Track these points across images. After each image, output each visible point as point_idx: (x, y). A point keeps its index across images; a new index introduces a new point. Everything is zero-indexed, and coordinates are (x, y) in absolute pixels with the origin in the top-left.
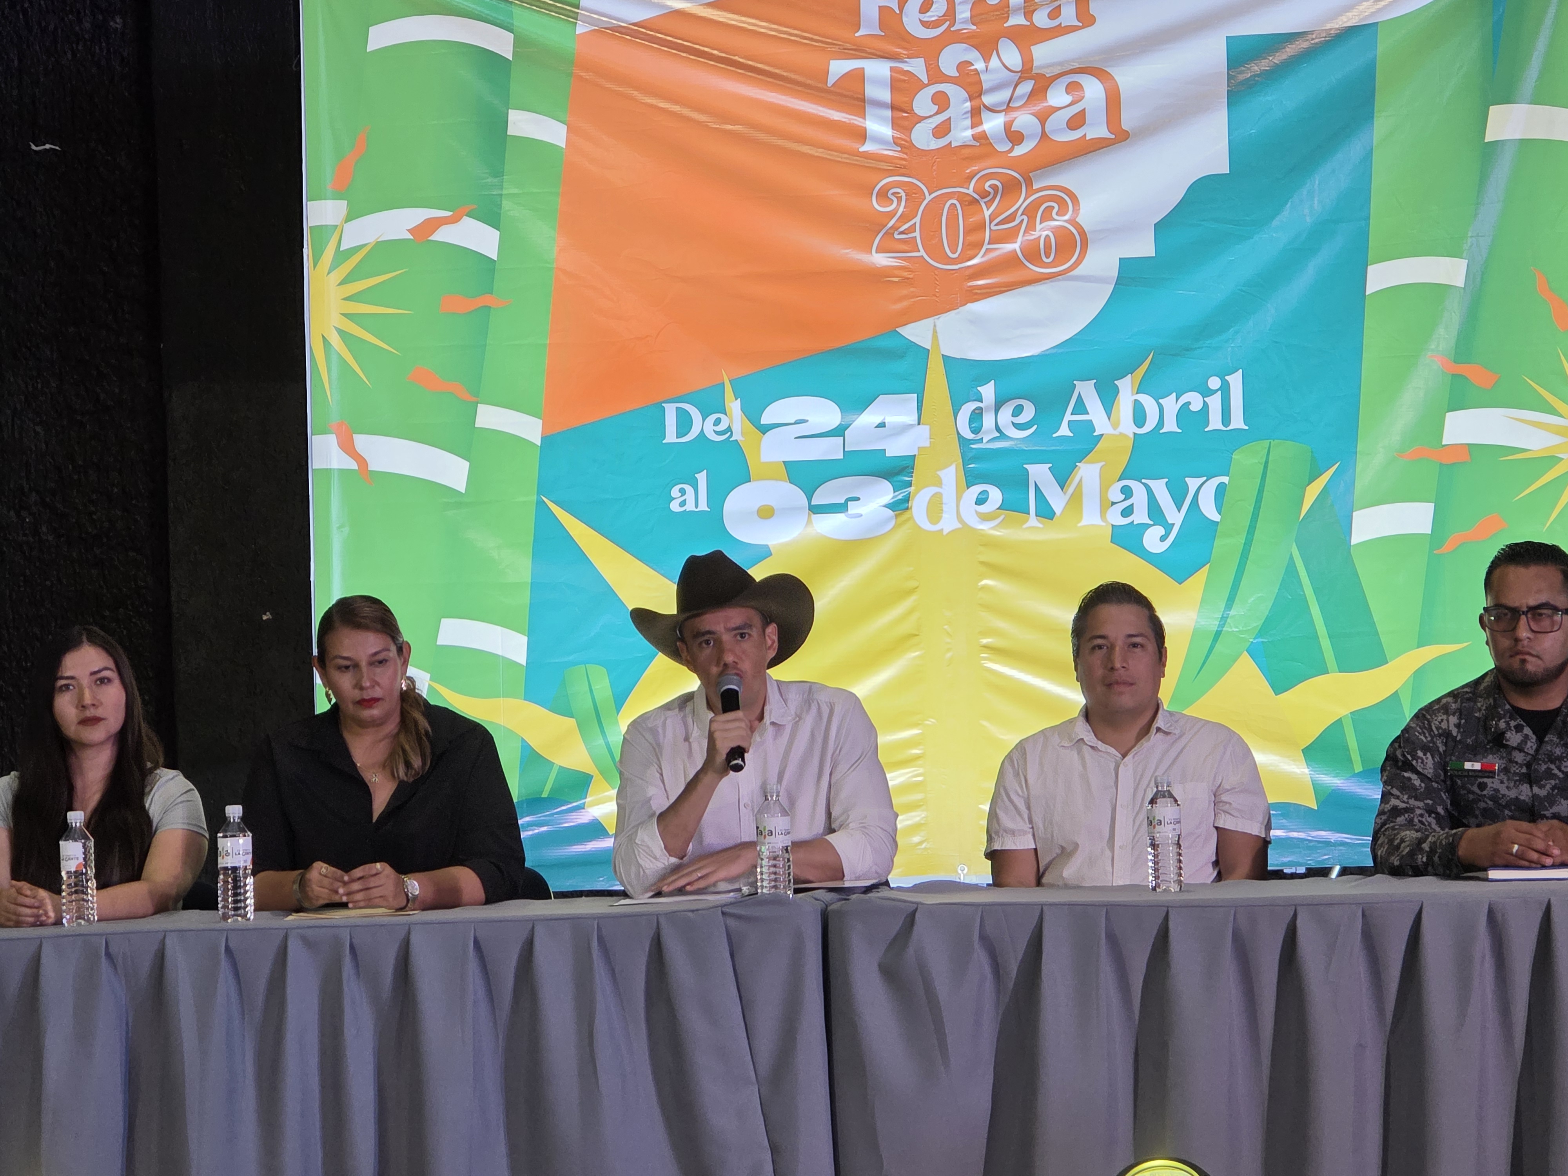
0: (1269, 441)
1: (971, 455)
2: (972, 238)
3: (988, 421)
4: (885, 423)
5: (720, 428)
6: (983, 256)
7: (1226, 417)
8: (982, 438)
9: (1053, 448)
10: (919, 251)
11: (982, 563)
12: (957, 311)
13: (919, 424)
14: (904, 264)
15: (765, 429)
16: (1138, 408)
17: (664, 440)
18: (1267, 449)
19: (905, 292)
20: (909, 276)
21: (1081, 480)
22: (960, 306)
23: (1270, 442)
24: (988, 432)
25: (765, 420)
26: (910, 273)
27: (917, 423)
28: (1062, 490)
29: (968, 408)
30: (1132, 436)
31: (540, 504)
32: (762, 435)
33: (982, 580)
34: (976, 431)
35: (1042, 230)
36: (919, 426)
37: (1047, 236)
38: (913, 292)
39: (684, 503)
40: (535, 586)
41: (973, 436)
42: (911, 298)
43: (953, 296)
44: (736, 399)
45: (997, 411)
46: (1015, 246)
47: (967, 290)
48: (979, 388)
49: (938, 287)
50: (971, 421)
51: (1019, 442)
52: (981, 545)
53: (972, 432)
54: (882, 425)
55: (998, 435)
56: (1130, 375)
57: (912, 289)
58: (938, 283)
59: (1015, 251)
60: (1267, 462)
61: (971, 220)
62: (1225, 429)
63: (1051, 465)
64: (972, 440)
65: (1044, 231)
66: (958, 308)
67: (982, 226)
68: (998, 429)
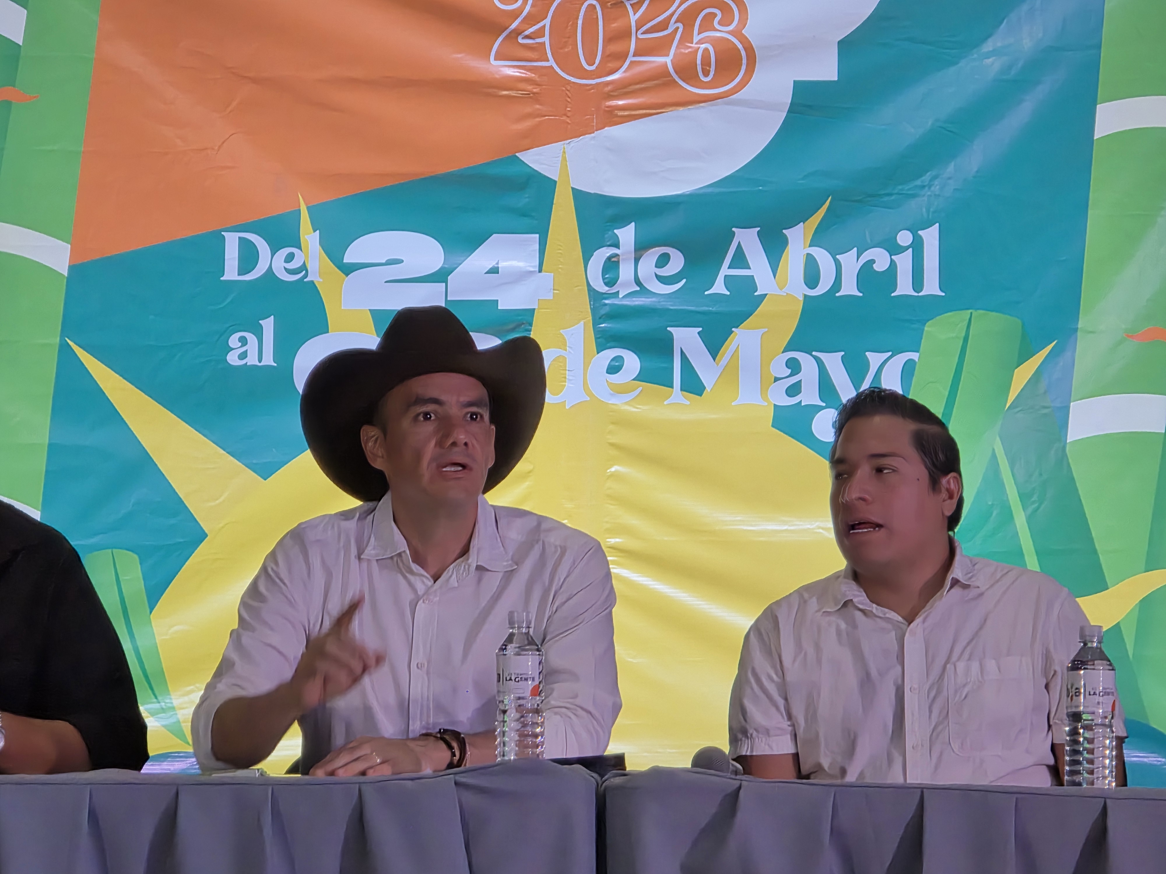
0: (970, 311)
1: (603, 311)
2: (615, 48)
3: (626, 272)
4: (498, 268)
5: (291, 266)
6: (625, 72)
7: (918, 281)
8: (618, 291)
9: (706, 308)
10: (548, 61)
11: (612, 445)
12: (593, 135)
13: (540, 271)
14: (529, 75)
15: (348, 269)
16: (811, 264)
17: (222, 277)
18: (968, 320)
19: (528, 110)
20: (535, 90)
21: (736, 350)
22: (597, 130)
23: (971, 313)
24: (625, 285)
25: (349, 258)
26: (537, 87)
27: (537, 269)
28: (714, 359)
29: (603, 254)
30: (801, 299)
31: (64, 348)
32: (344, 276)
33: (612, 466)
34: (610, 283)
35: (700, 42)
36: (540, 274)
37: (706, 50)
38: (539, 109)
39: (243, 356)
40: (53, 449)
41: (607, 288)
42: (535, 118)
43: (587, 117)
44: (315, 231)
45: (637, 260)
46: (667, 60)
47: (605, 111)
48: (615, 231)
49: (570, 105)
50: (605, 271)
51: (662, 300)
52: (613, 423)
53: (606, 284)
54: (494, 271)
55: (638, 289)
56: (802, 223)
57: (538, 106)
58: (569, 100)
59: (666, 65)
60: (966, 339)
61: (613, 25)
62: (916, 294)
63: (701, 329)
64: (605, 293)
65: (702, 44)
66: (594, 133)
67: (625, 34)
68: (638, 282)
